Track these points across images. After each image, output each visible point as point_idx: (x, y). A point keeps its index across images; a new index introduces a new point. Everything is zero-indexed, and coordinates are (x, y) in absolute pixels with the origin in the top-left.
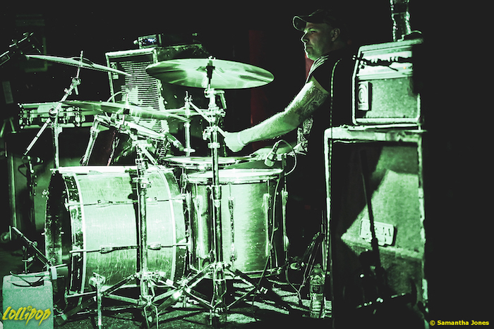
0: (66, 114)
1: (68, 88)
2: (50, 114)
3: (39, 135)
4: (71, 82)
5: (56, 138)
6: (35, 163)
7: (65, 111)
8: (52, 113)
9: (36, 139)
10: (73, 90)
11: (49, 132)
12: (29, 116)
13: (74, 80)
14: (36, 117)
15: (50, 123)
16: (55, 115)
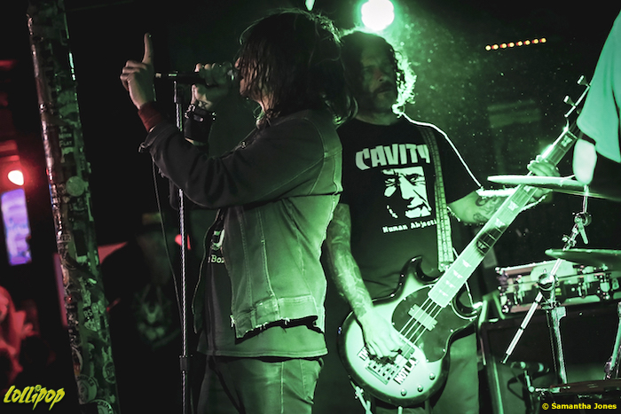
1: (570, 234)
2: (540, 284)
3: (524, 325)
4: (573, 224)
5: (557, 328)
6: (535, 375)
7: (580, 273)
8: (544, 282)
9: (520, 332)
10: (579, 237)
11: (542, 317)
12: (517, 289)
13: (577, 219)
14: (530, 288)
15: (542, 300)
16: (549, 285)
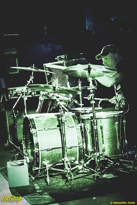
0: (28, 92)
1: (29, 80)
3: (17, 101)
4: (30, 78)
5: (25, 102)
6: (16, 113)
7: (27, 90)
8: (22, 91)
9: (16, 103)
10: (31, 81)
11: (22, 99)
12: (13, 93)
13: (31, 77)
14: (16, 93)
15: (22, 96)
16: (24, 92)
